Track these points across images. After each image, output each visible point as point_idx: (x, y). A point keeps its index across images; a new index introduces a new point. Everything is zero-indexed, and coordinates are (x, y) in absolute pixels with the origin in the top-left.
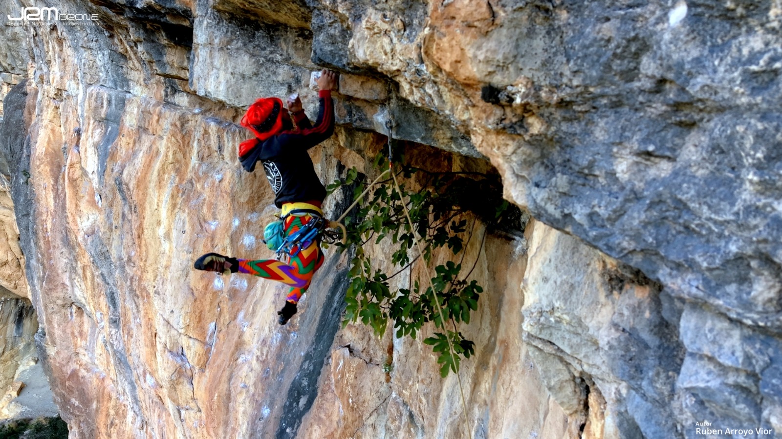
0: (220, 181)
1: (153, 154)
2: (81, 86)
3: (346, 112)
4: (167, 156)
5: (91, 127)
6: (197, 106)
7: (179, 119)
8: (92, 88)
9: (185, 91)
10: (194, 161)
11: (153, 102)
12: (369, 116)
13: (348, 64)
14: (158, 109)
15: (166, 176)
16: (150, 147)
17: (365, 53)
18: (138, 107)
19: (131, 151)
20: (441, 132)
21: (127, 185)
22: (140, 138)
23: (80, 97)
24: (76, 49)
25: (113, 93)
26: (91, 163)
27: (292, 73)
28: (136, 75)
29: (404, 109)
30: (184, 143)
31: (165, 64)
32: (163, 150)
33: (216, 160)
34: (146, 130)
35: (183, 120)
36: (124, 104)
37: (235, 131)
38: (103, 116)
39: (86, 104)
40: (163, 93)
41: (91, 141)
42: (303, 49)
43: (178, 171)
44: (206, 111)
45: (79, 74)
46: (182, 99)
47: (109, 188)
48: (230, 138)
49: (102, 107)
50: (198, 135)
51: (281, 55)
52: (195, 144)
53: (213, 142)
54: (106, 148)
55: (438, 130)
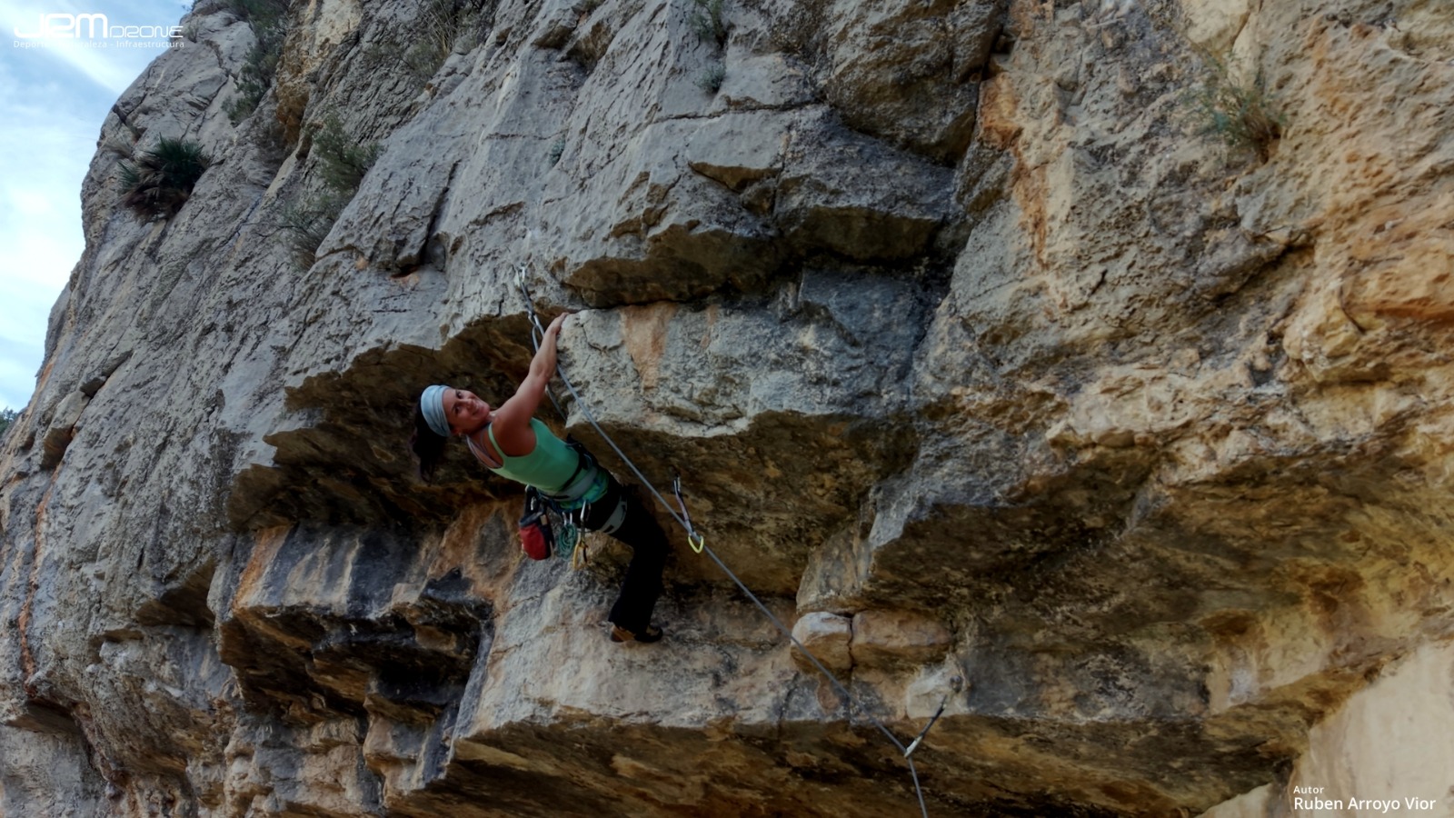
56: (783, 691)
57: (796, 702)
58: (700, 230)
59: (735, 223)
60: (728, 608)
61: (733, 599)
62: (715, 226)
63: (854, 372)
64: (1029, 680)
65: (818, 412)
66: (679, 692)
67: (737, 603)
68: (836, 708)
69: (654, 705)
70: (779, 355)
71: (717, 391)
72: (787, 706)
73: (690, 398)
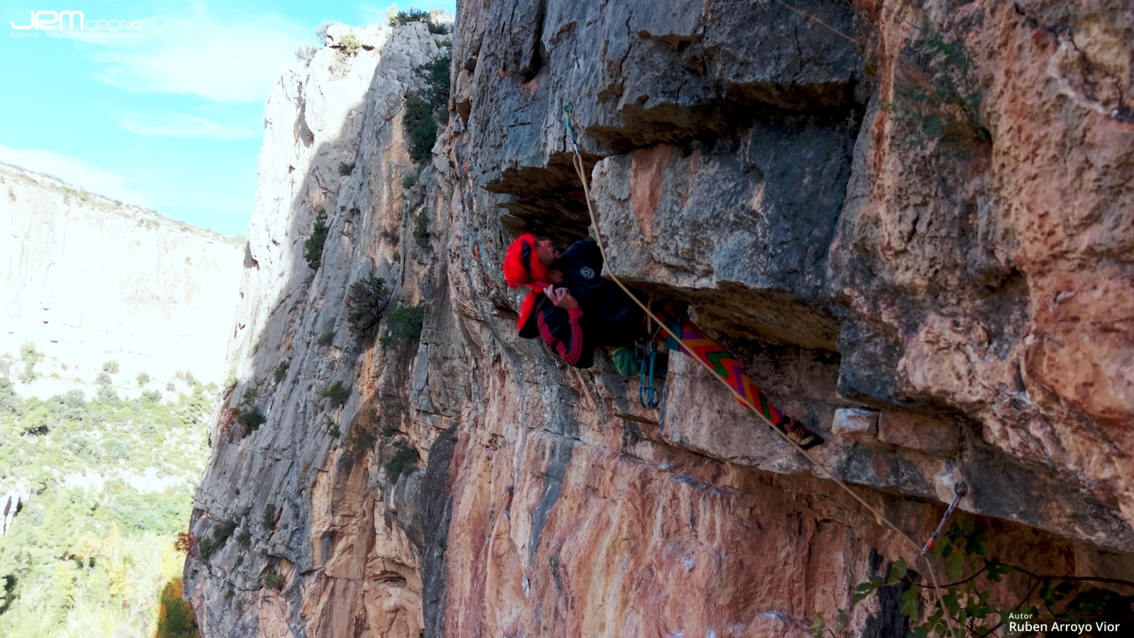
0: (691, 570)
1: (602, 525)
2: (521, 431)
3: (888, 469)
4: (620, 529)
5: (527, 484)
6: (665, 460)
7: (640, 477)
8: (534, 433)
9: (649, 439)
10: (656, 538)
11: (608, 452)
12: (927, 476)
13: (897, 395)
14: (613, 463)
15: (617, 557)
16: (599, 515)
17: (925, 377)
18: (588, 459)
19: (573, 520)
20: (1054, 504)
21: (564, 566)
22: (586, 501)
23: (518, 445)
24: (520, 384)
25: (558, 440)
26: (522, 534)
27: (805, 411)
28: (589, 416)
29: (987, 466)
30: (643, 511)
31: (627, 401)
32: (615, 520)
33: (686, 538)
34: (595, 490)
35: (645, 480)
36: (571, 455)
37: (715, 496)
38: (543, 470)
39: (525, 454)
40: (621, 440)
41: (525, 503)
42: (822, 377)
43: (633, 551)
44: (676, 467)
45: (520, 416)
46: (644, 449)
47: (541, 570)
48: (708, 507)
49: (543, 458)
50: (663, 500)
51: (790, 386)
52: (659, 514)
53: (684, 511)
54: (543, 514)
55: (1049, 501)
56: (844, 457)
57: (855, 467)
58: (649, 105)
59: (679, 89)
60: (812, 368)
61: (815, 360)
62: (661, 99)
63: (785, 246)
64: (1028, 494)
65: (759, 286)
66: (774, 440)
67: (819, 364)
68: (888, 476)
69: (755, 451)
70: (736, 216)
71: (693, 250)
72: (848, 469)
73: (676, 255)
